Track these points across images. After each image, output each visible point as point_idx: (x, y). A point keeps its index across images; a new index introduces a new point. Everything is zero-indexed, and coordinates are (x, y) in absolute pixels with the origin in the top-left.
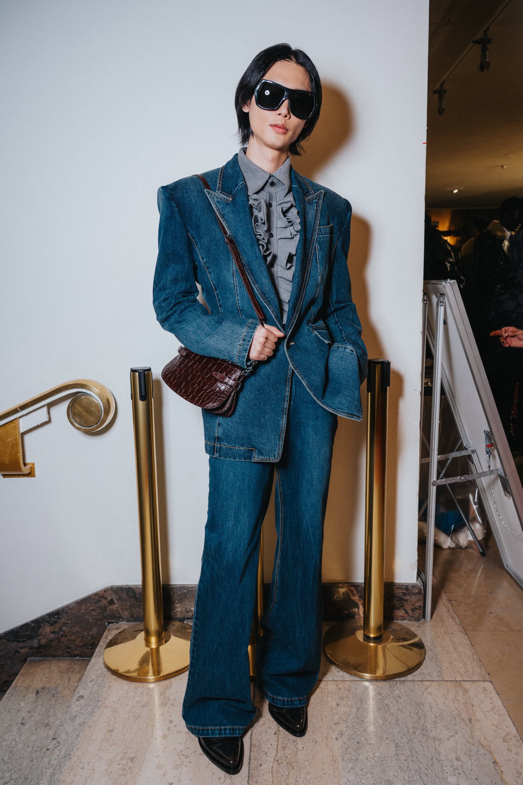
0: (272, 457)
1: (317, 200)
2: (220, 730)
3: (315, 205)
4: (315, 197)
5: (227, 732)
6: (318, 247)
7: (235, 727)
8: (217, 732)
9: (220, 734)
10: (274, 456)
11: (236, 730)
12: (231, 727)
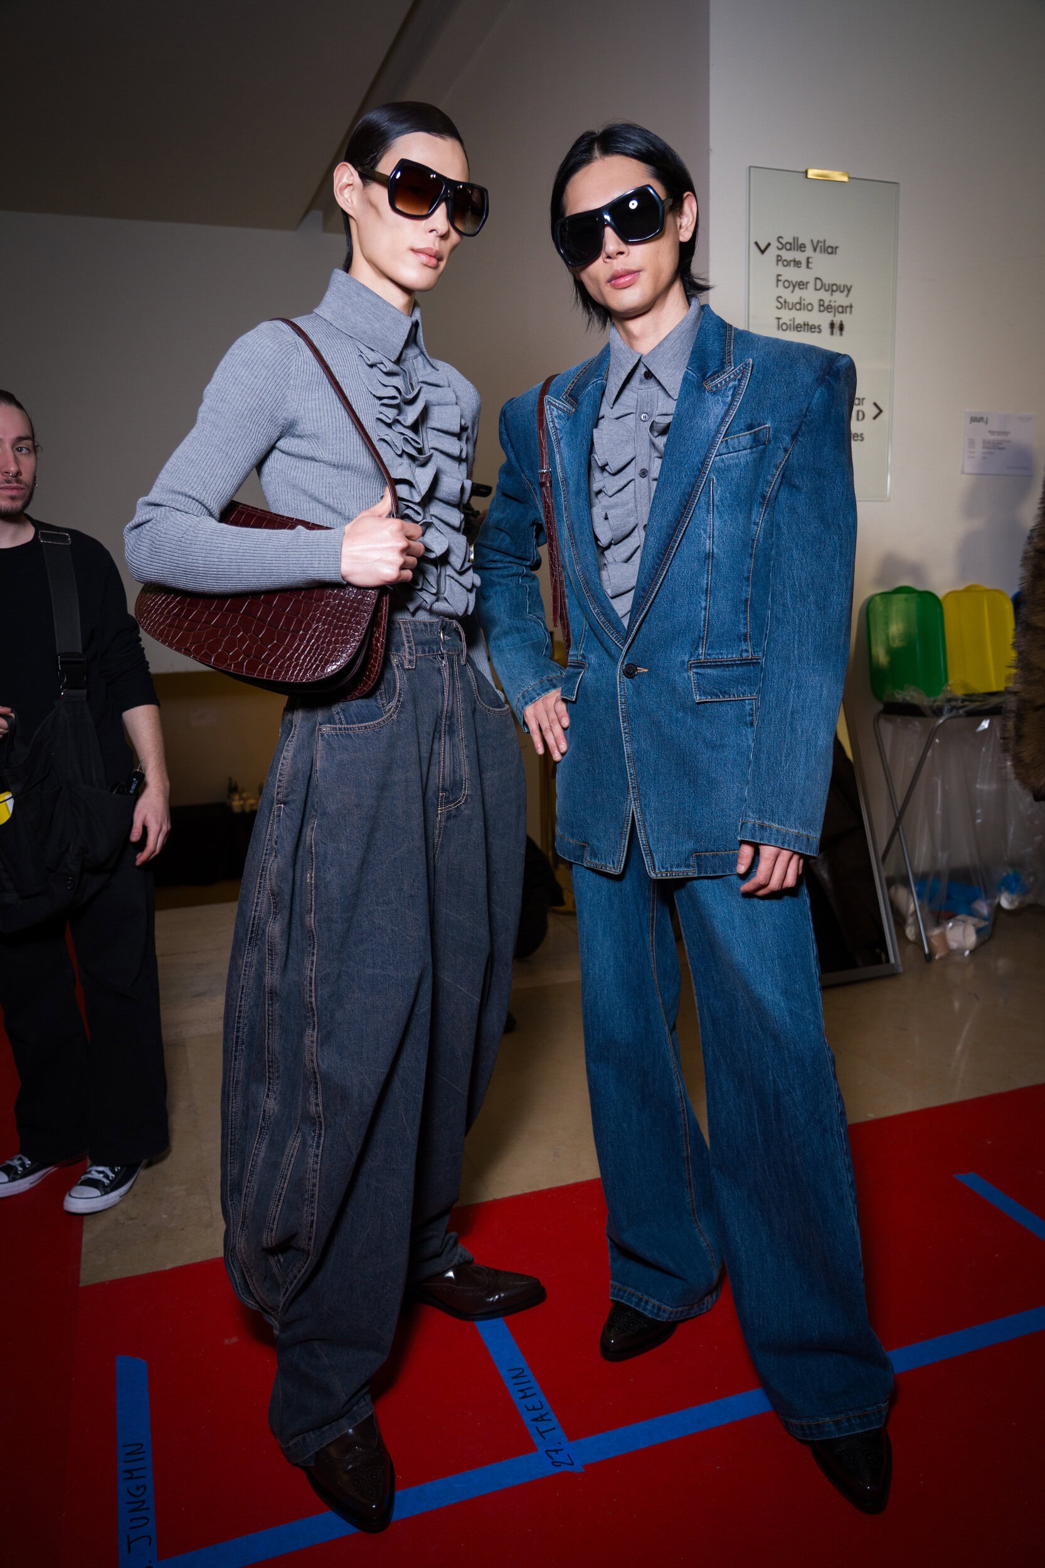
0: (609, 863)
1: (736, 383)
2: (641, 1300)
3: (730, 393)
4: (732, 376)
5: (649, 1307)
6: (715, 481)
7: (664, 1306)
8: (635, 1300)
9: (638, 1304)
10: (613, 862)
11: (664, 1311)
12: (657, 1303)
